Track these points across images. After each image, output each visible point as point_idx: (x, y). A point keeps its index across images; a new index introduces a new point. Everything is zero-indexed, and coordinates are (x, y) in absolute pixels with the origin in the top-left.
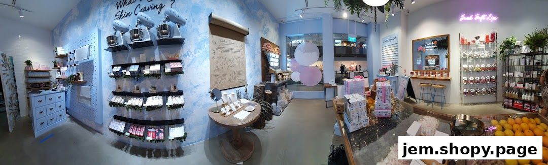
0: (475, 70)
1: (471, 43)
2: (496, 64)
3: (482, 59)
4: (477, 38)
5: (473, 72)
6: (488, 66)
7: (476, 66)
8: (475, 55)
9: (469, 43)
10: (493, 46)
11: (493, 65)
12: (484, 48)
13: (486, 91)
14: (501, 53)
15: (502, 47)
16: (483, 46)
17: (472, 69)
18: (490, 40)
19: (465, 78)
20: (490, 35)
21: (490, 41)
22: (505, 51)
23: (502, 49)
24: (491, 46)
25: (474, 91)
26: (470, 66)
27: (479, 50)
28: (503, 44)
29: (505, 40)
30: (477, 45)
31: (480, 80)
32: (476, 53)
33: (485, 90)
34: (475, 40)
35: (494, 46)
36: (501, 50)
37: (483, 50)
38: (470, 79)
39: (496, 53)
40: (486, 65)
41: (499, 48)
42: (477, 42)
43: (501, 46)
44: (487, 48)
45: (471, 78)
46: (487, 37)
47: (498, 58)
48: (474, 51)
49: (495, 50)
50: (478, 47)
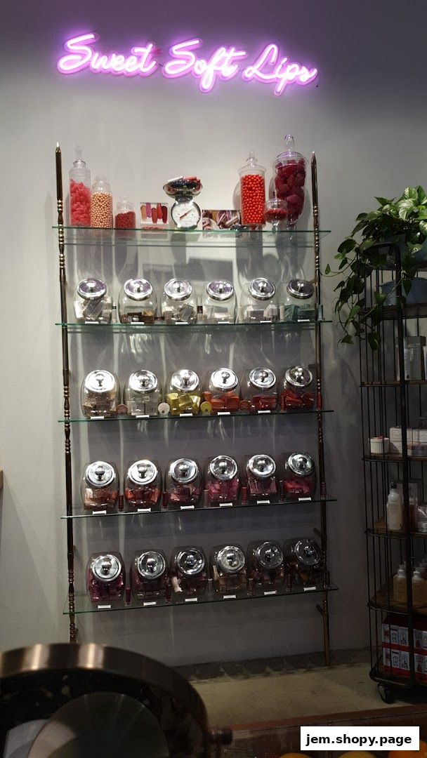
0: (164, 408)
1: (141, 222)
2: (317, 368)
3: (216, 329)
4: (184, 189)
5: (155, 421)
6: (263, 380)
7: (176, 382)
8: (166, 308)
9: (125, 223)
10: (291, 243)
11: (295, 376)
12: (230, 255)
13: (251, 563)
14: (344, 297)
15: (352, 256)
16: (223, 247)
17: (149, 398)
18: (271, 204)
19: (97, 470)
20: (270, 176)
21: (272, 216)
22: (370, 282)
23: (357, 266)
24: (279, 245)
25: (160, 568)
26: (135, 383)
27: (193, 270)
28: (359, 238)
29: (373, 209)
30: (180, 238)
31: (203, 478)
32: (174, 289)
33: (240, 563)
34: (169, 201)
35: (298, 245)
36: (348, 272)
37: (223, 269)
38: (133, 473)
39: (312, 290)
40: (242, 373)
41: (330, 255)
42: (185, 214)
43: (346, 246)
44: (252, 261)
45: (142, 472)
46: (251, 186)
47: (327, 329)
48: (157, 276)
49: (306, 274)
50: (191, 253)
